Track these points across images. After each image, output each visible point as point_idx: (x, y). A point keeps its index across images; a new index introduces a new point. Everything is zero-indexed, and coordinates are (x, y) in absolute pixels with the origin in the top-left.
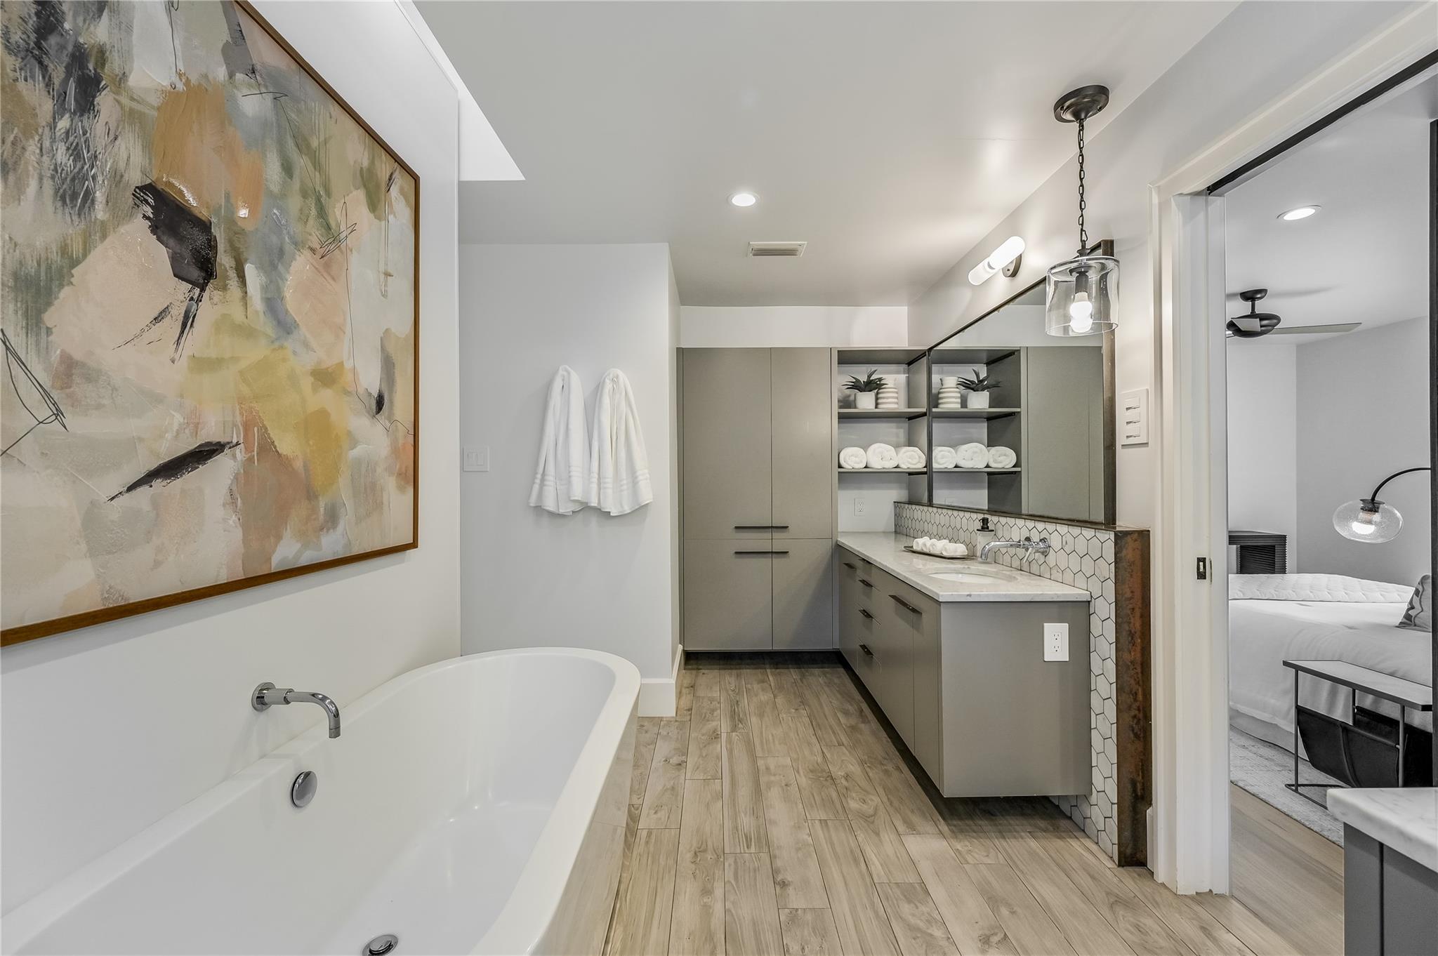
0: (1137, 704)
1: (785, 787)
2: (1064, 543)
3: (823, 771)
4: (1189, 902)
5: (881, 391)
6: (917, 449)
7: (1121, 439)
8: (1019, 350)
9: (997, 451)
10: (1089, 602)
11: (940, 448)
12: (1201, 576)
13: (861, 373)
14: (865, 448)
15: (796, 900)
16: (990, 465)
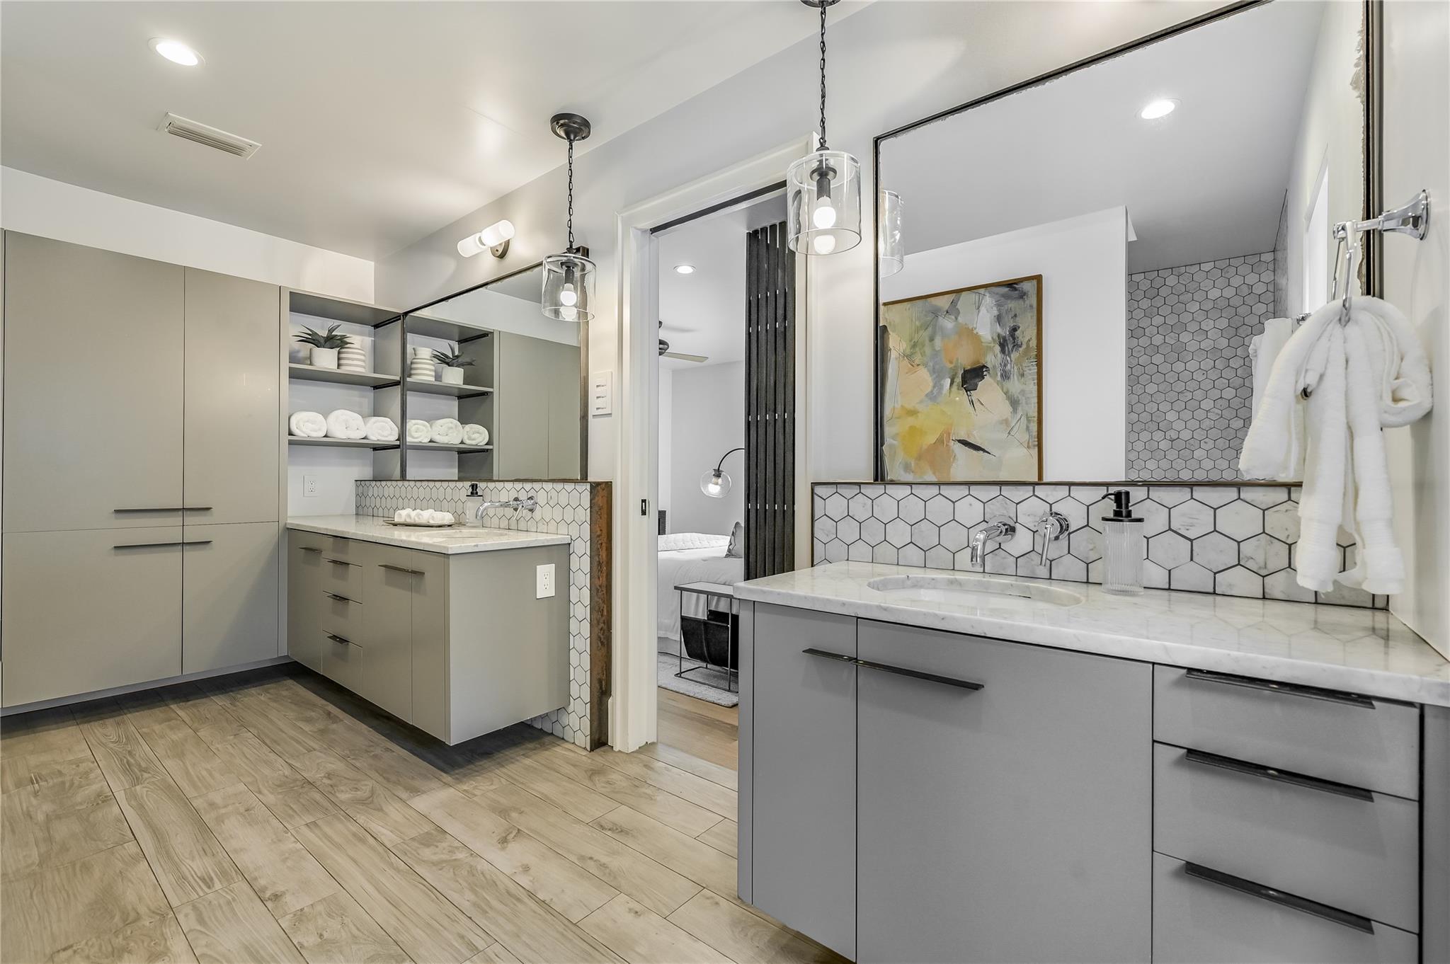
0: (604, 618)
1: (246, 813)
2: (549, 497)
3: (296, 780)
4: (635, 755)
5: (343, 350)
6: (389, 420)
7: (592, 411)
8: (493, 333)
9: (471, 428)
10: (569, 544)
11: (414, 421)
12: (644, 513)
13: (321, 326)
14: (326, 415)
15: (293, 903)
16: (464, 442)
